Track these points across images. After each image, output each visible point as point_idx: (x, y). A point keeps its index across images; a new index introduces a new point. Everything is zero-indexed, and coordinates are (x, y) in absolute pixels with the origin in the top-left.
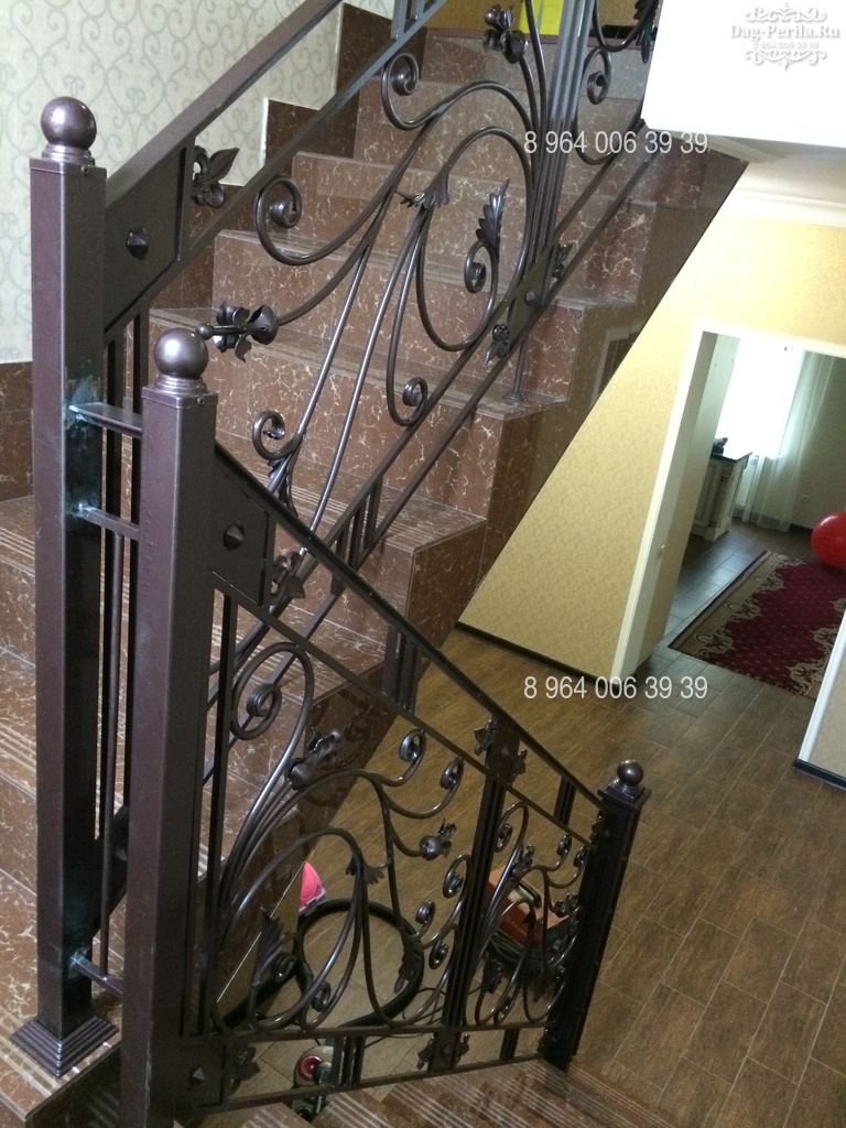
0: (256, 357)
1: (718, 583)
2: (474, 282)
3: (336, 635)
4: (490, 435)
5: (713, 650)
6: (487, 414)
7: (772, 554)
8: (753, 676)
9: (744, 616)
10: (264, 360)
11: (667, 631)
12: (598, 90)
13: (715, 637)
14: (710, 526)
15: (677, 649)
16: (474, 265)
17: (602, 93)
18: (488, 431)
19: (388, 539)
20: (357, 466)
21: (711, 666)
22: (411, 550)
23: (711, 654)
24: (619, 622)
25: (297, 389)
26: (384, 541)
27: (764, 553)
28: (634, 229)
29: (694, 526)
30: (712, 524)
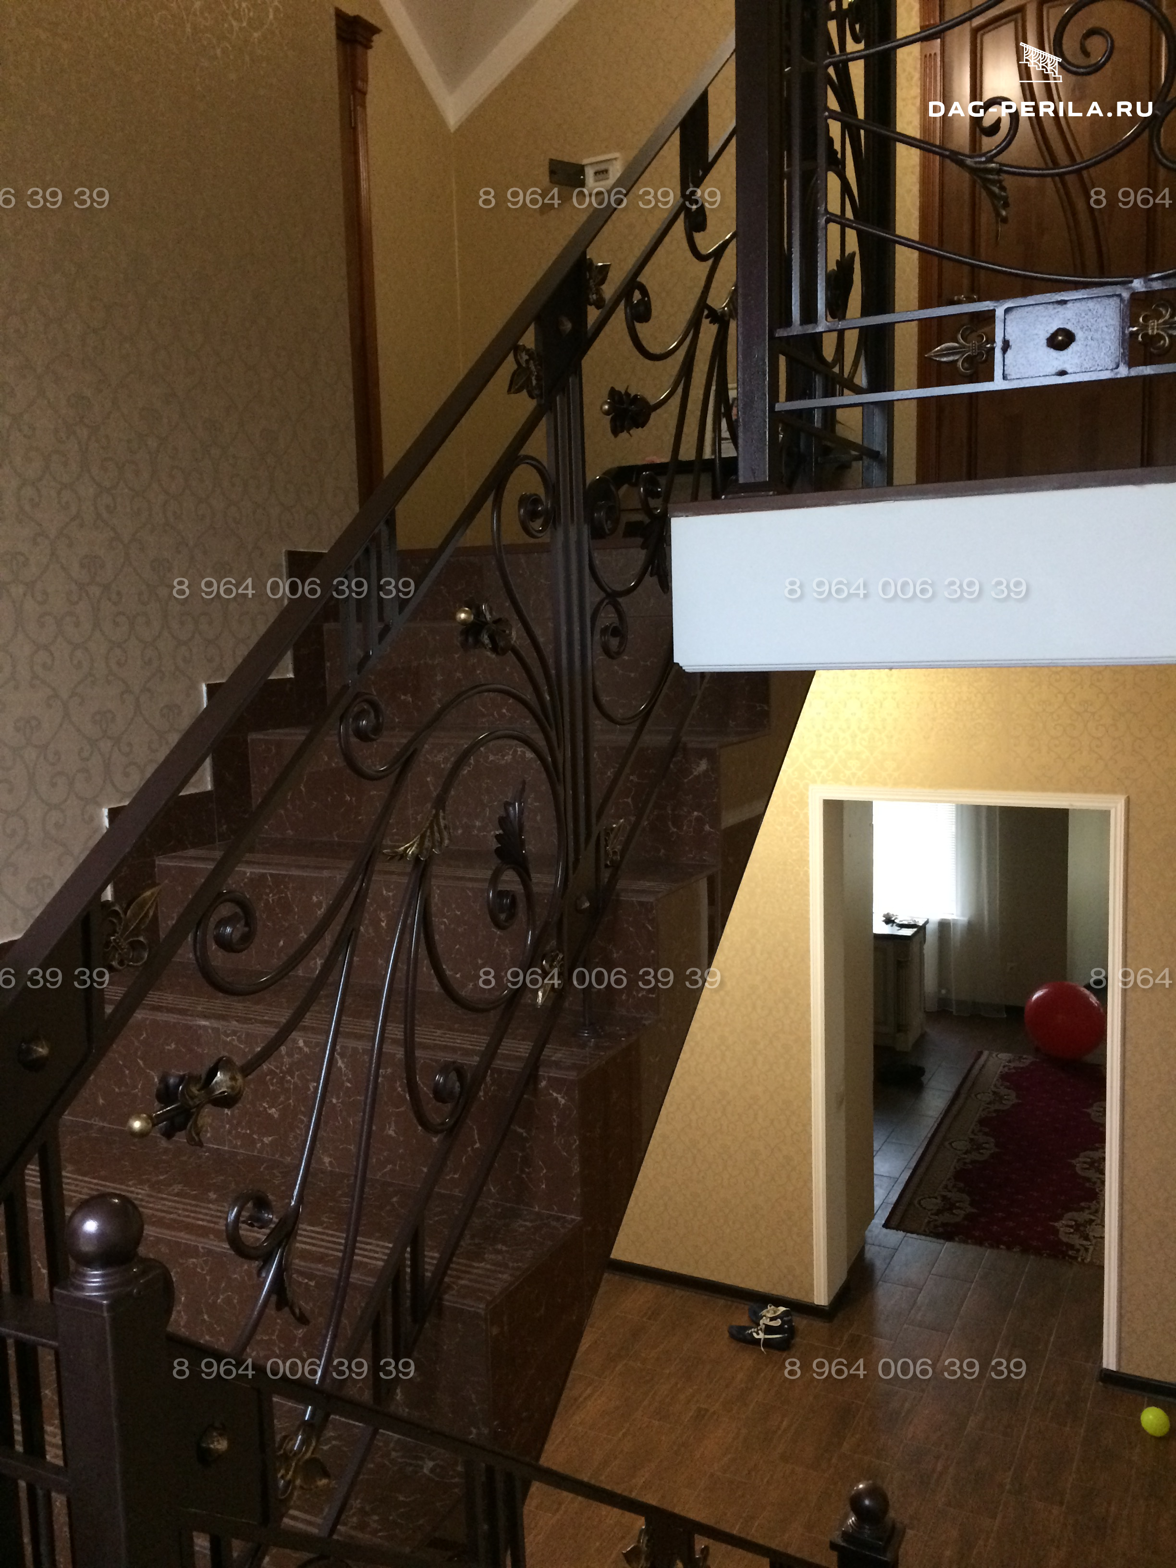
0: (228, 1036)
1: (931, 1113)
2: (503, 917)
3: (394, 1454)
4: (563, 1101)
5: (946, 1218)
6: (554, 1073)
7: (990, 1055)
8: (1009, 1248)
9: (975, 1156)
10: (239, 1038)
11: (877, 1203)
12: (614, 642)
13: (944, 1198)
14: (899, 1031)
15: (897, 1228)
16: (500, 894)
17: (621, 644)
18: (559, 1096)
19: (446, 1297)
20: (389, 1167)
21: (948, 1244)
22: (481, 1308)
23: (944, 1225)
24: (808, 1210)
25: (290, 1072)
26: (441, 1299)
27: (980, 1053)
28: (697, 777)
29: (876, 1034)
30: (901, 1028)
